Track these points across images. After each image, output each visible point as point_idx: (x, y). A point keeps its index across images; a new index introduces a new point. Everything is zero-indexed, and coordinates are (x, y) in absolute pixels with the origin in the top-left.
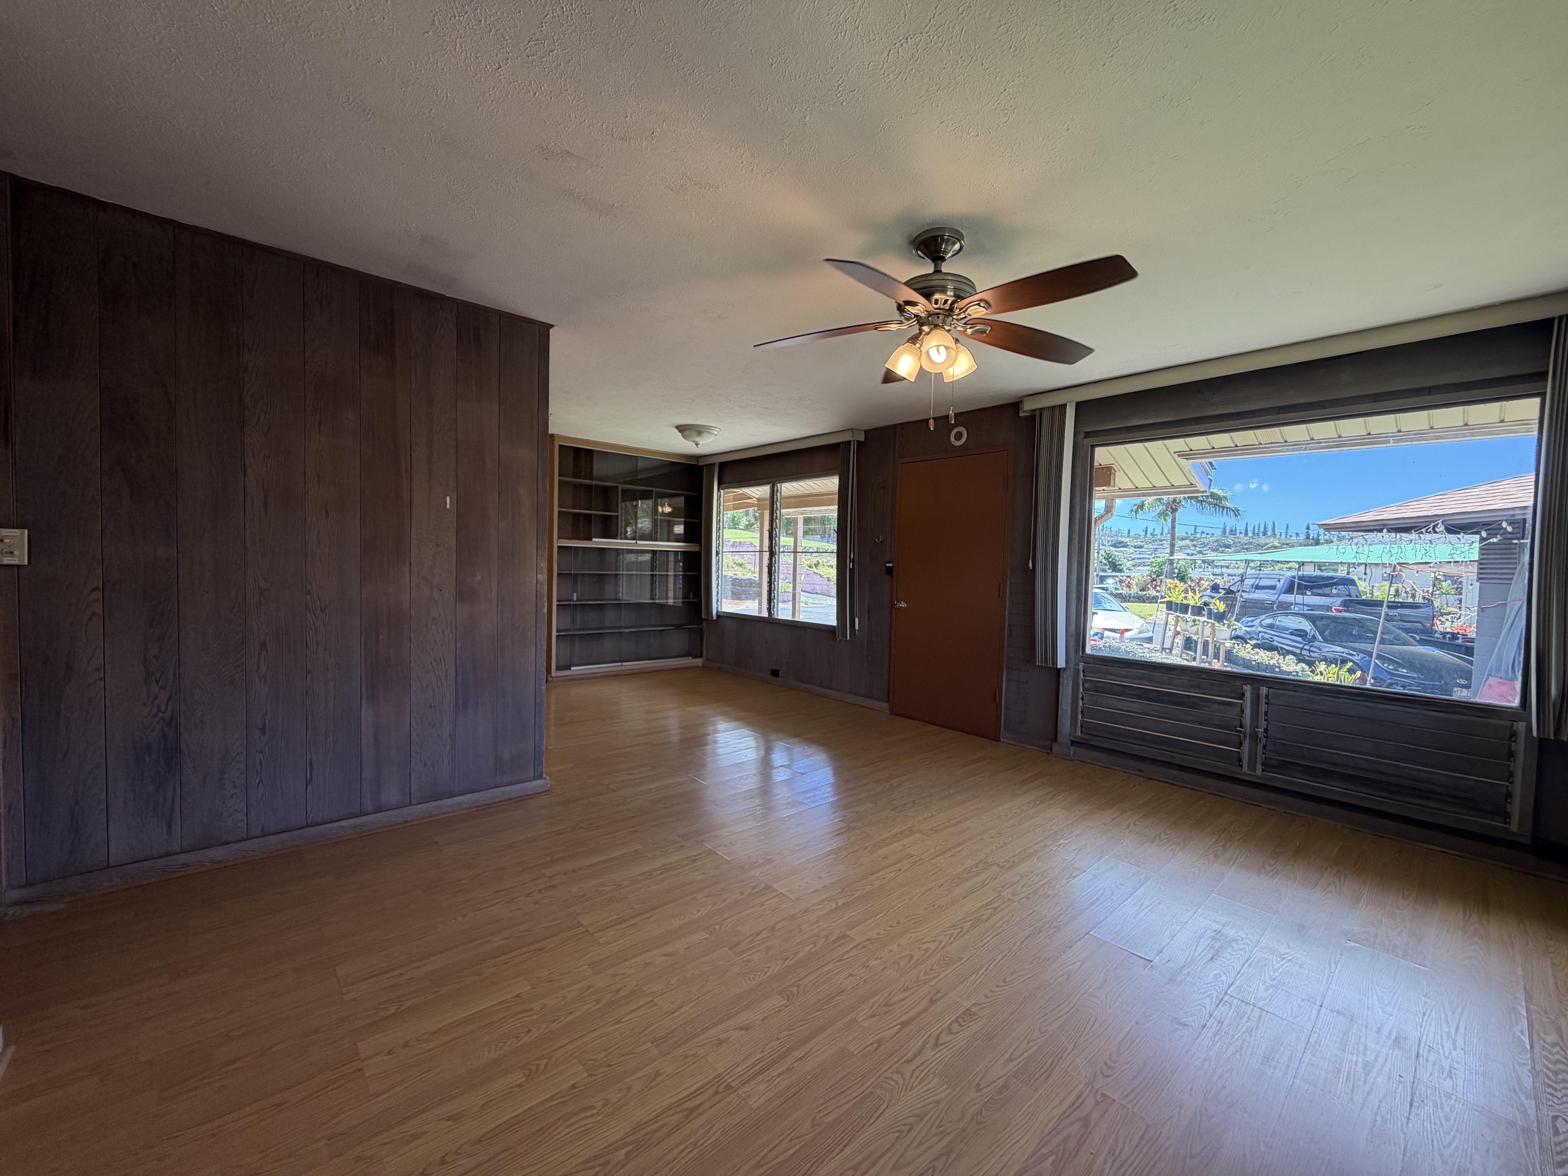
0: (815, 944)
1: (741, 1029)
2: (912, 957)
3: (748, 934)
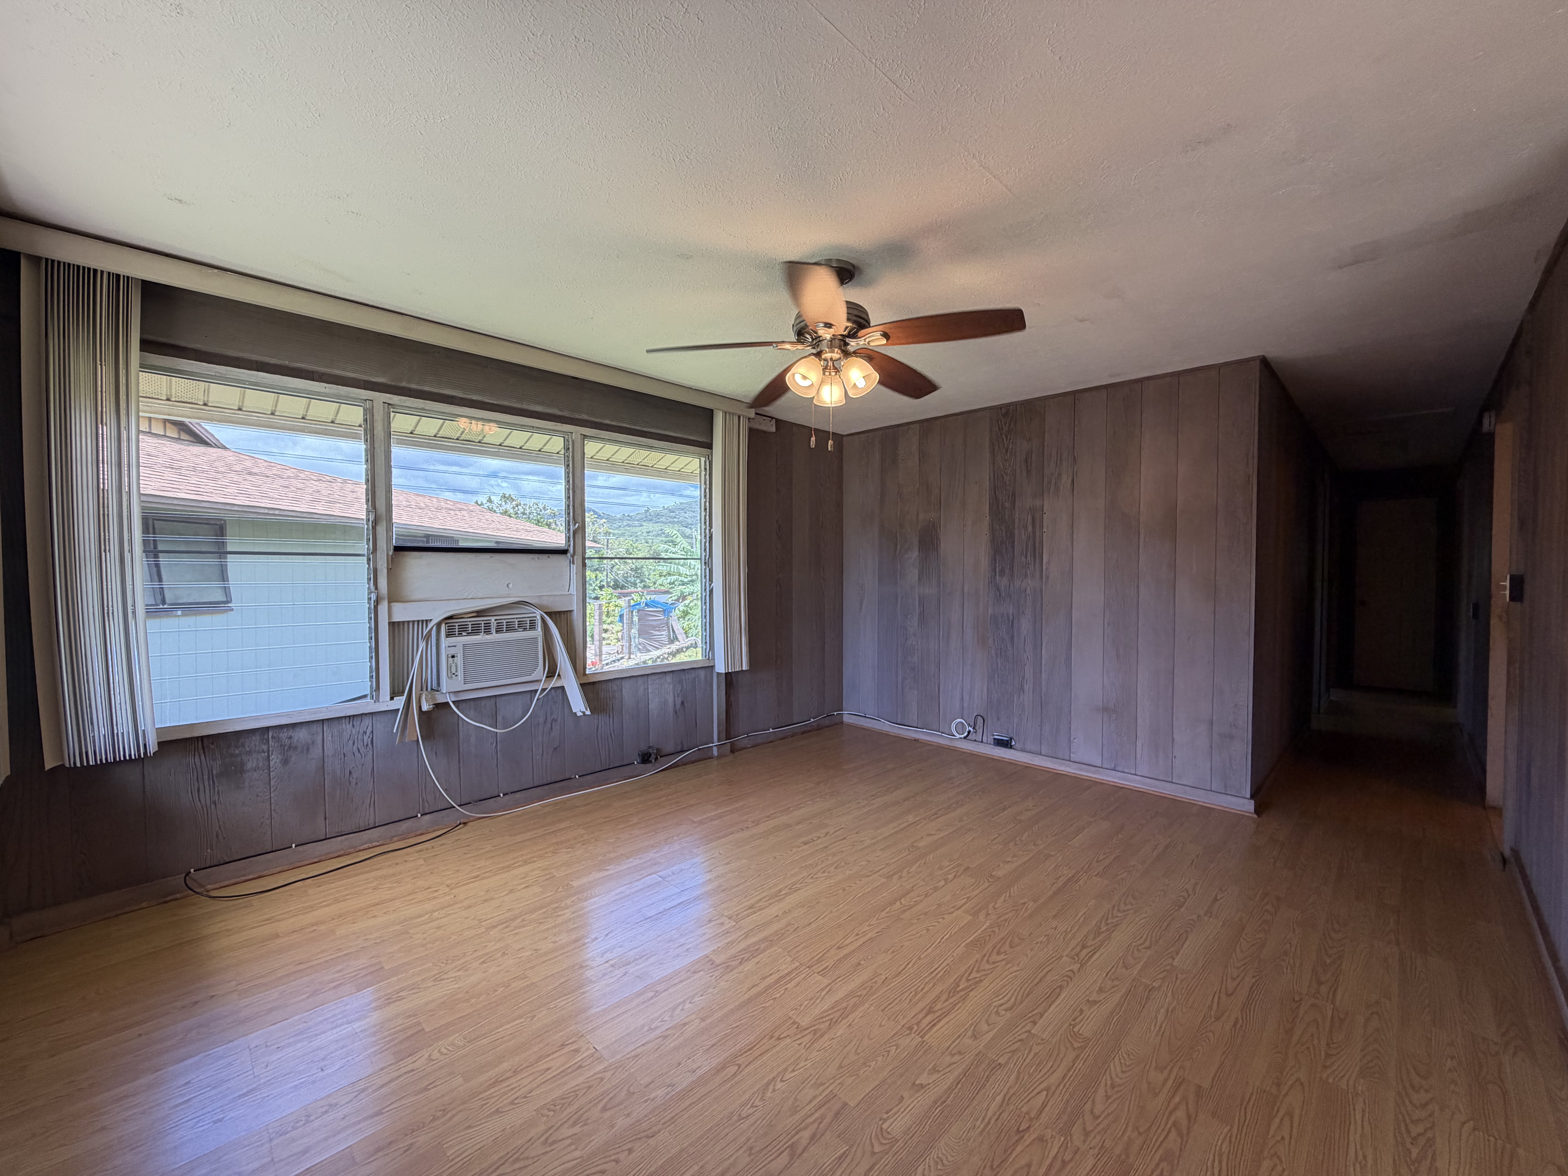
0: (908, 872)
1: (931, 835)
2: (836, 868)
3: (962, 876)
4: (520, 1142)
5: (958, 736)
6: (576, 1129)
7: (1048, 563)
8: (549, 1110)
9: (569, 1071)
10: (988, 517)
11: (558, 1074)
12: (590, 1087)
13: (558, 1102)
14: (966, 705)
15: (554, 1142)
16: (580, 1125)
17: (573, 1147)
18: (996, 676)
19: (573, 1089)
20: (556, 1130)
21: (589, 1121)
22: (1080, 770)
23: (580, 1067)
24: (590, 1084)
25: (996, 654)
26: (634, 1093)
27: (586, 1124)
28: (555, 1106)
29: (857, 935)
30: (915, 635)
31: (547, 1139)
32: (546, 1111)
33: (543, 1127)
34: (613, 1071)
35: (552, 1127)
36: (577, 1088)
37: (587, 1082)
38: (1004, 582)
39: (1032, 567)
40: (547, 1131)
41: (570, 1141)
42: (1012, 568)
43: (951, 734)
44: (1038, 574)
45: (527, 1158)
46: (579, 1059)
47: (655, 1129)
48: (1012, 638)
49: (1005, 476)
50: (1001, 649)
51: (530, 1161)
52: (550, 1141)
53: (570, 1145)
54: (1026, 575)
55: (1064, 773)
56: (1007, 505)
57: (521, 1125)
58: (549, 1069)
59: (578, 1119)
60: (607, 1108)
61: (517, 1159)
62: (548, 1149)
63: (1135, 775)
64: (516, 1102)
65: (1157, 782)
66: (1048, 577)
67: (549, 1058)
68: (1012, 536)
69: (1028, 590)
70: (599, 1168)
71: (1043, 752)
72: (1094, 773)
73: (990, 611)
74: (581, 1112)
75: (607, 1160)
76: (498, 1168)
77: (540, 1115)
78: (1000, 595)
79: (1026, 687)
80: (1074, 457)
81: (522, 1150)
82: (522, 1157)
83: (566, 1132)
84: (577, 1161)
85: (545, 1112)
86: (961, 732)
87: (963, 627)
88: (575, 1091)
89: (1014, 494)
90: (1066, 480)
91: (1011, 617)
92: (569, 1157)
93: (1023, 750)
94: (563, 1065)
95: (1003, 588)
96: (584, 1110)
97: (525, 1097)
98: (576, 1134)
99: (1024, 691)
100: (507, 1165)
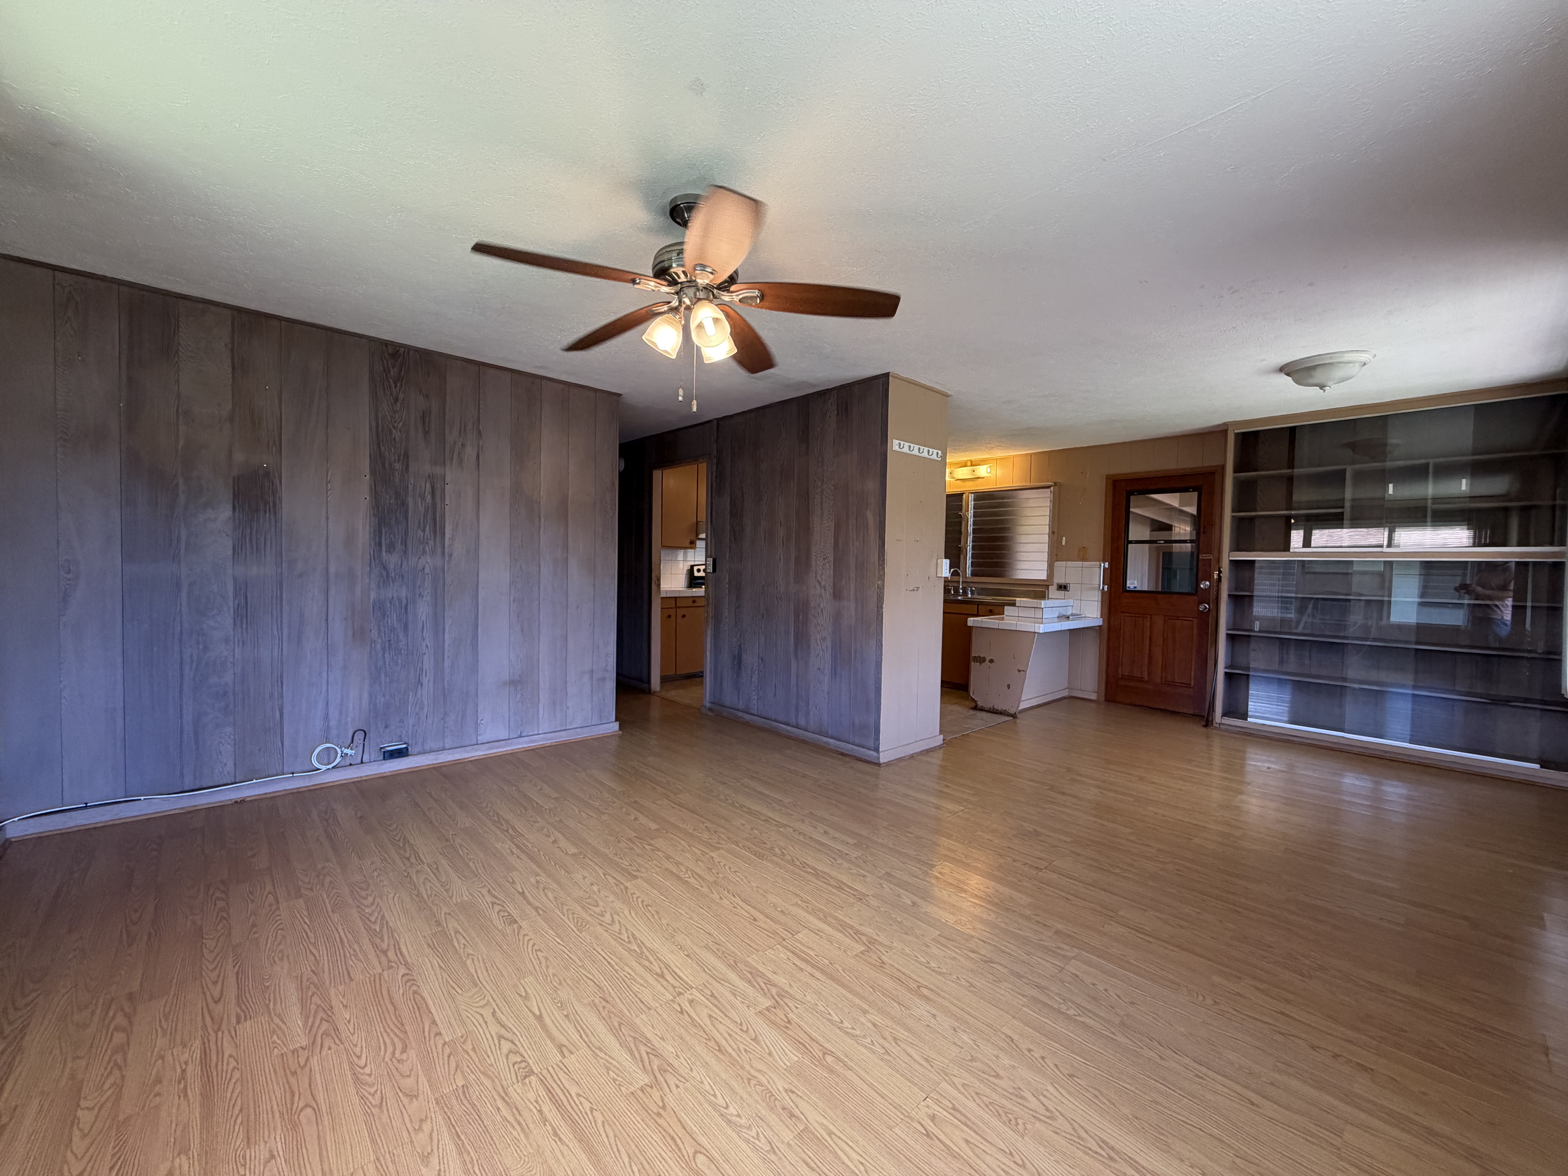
4: (1062, 1141)
5: (324, 768)
6: (1028, 1095)
7: (452, 538)
8: (1017, 1124)
9: (963, 1119)
10: (368, 476)
11: (970, 1128)
12: (977, 1094)
13: (1005, 1118)
14: (333, 723)
15: (1048, 1110)
16: (1022, 1093)
17: (1045, 1093)
18: (383, 676)
19: (985, 1108)
20: (1036, 1112)
21: (1015, 1086)
22: (491, 748)
23: (954, 1108)
24: (973, 1094)
25: (383, 649)
26: (972, 1056)
27: (1020, 1088)
28: (1010, 1120)
29: (735, 907)
30: (227, 640)
31: (1048, 1117)
32: (1019, 1127)
33: (1038, 1124)
34: (952, 1077)
35: (1034, 1116)
36: (982, 1105)
37: (972, 1097)
38: (392, 560)
39: (431, 543)
40: (1040, 1120)
41: (1041, 1097)
42: (405, 543)
43: (313, 768)
44: (439, 550)
45: (1074, 1129)
46: (945, 1113)
47: (1003, 1036)
48: (406, 626)
49: (394, 431)
50: (390, 641)
51: (1076, 1125)
52: (1048, 1114)
53: (1045, 1096)
54: (424, 552)
55: (476, 758)
56: (397, 466)
57: (1045, 1147)
58: (967, 1141)
59: (1017, 1096)
60: (995, 1074)
61: (1079, 1137)
62: (1057, 1113)
63: (538, 734)
64: (1020, 1163)
65: (557, 734)
66: (451, 555)
67: (951, 1145)
68: (404, 504)
69: (427, 570)
70: (1055, 1070)
71: (447, 746)
72: (505, 746)
73: (373, 596)
74: (1008, 1095)
75: (1045, 1065)
76: (1096, 1153)
77: (1026, 1132)
78: (388, 576)
79: (425, 681)
80: (480, 431)
81: (1068, 1136)
82: (1075, 1134)
83: (1033, 1103)
84: (1056, 1086)
85: (1021, 1127)
86: (326, 761)
87: (327, 620)
88: (987, 1106)
89: (406, 455)
90: (470, 452)
91: (404, 602)
92: (1056, 1093)
93: (424, 752)
94: (956, 1127)
95: (392, 567)
96: (1005, 1093)
97: (1011, 1154)
98: (1033, 1094)
99: (422, 685)
100: (1089, 1145)
